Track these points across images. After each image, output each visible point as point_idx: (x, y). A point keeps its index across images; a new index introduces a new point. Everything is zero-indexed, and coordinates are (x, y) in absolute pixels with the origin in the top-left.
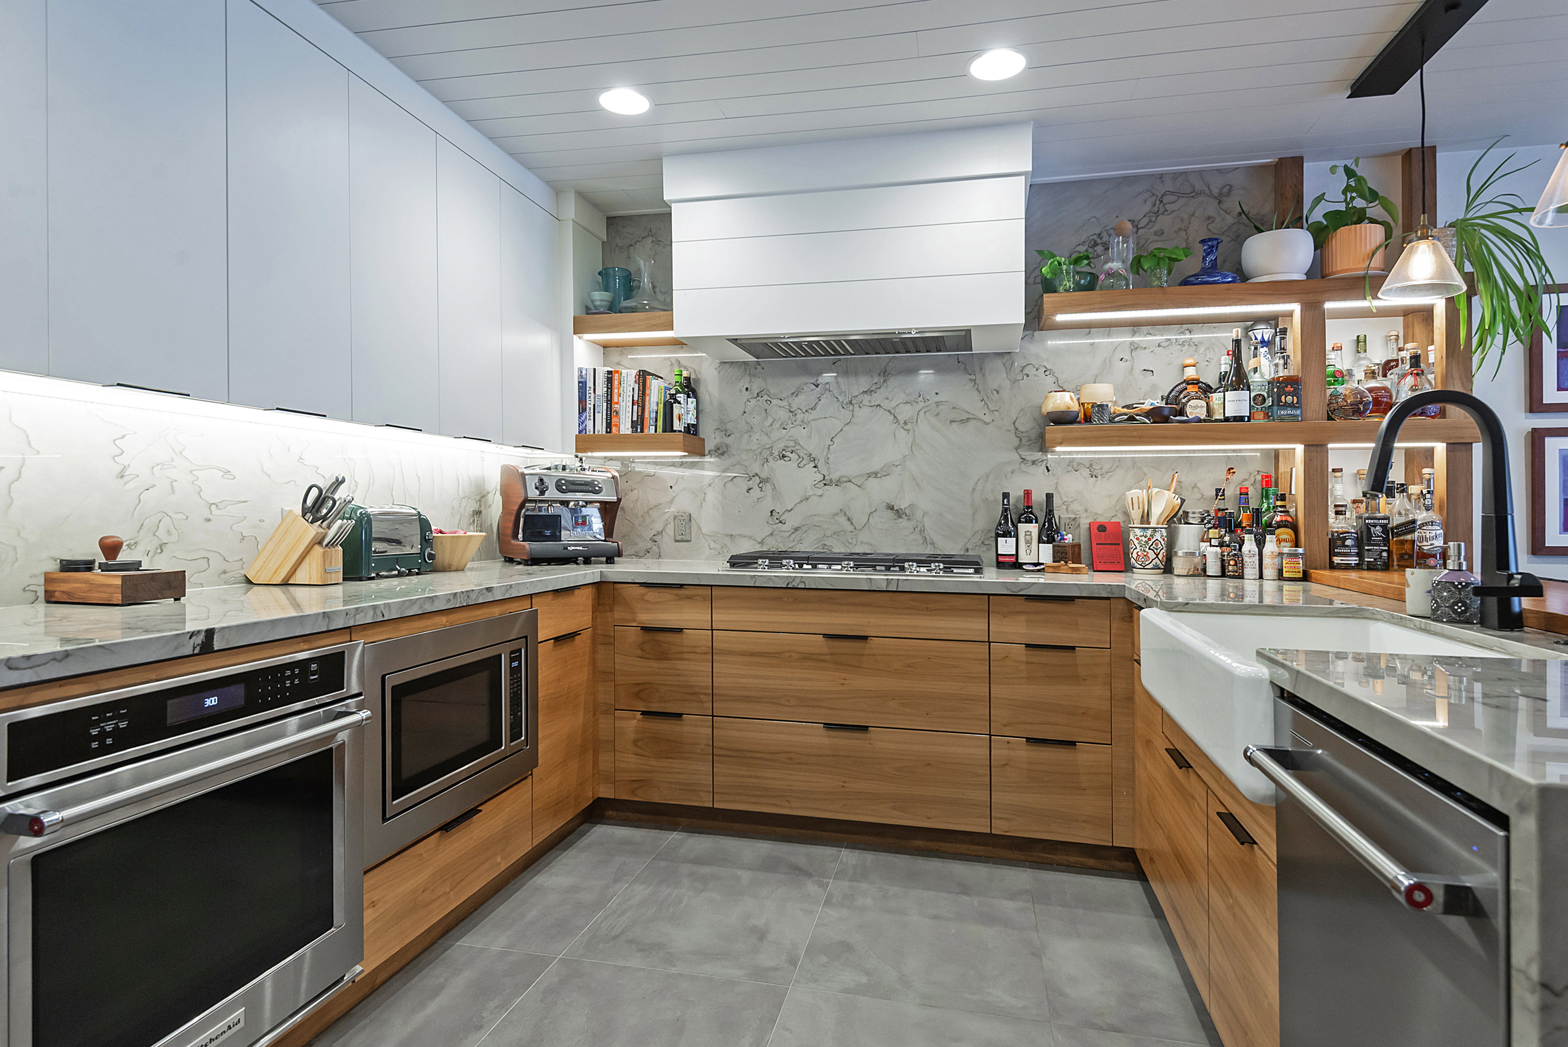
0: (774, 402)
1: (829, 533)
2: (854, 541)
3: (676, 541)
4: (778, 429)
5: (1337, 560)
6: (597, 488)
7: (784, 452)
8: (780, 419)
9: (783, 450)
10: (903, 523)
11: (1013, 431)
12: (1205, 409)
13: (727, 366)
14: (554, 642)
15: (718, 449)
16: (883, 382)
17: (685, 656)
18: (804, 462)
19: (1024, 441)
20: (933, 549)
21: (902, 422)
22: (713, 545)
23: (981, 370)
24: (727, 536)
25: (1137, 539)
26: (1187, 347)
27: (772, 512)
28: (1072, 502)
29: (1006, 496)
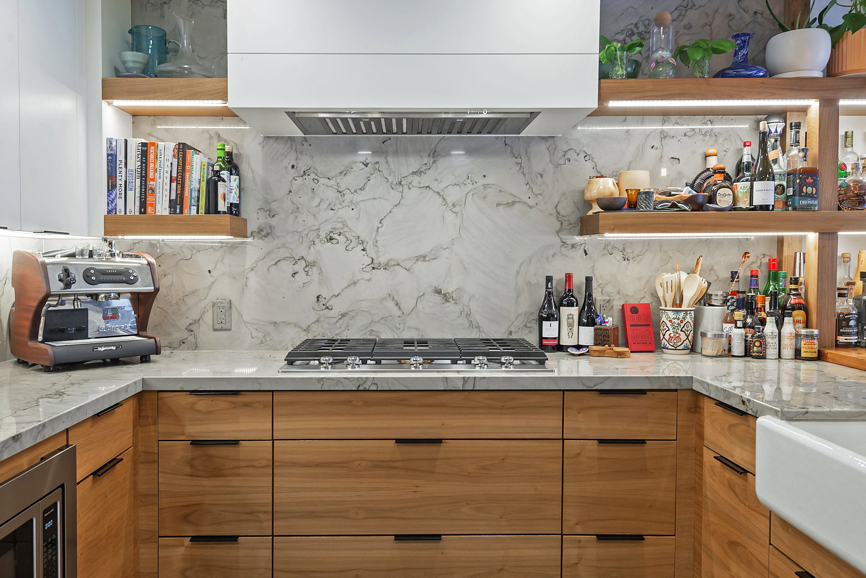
0: (322, 181)
1: (376, 318)
2: (402, 327)
3: (215, 330)
4: (325, 210)
5: (842, 339)
6: (132, 278)
7: (331, 235)
8: (328, 199)
9: (330, 232)
10: (450, 306)
11: (555, 214)
12: (731, 197)
13: (272, 141)
14: (93, 478)
15: (262, 230)
16: (433, 163)
17: (242, 471)
18: (352, 245)
19: (565, 224)
20: (478, 332)
21: (450, 204)
22: (255, 334)
23: (526, 153)
24: (271, 323)
25: (670, 321)
26: (708, 137)
27: (318, 297)
28: (606, 284)
29: (549, 279)
